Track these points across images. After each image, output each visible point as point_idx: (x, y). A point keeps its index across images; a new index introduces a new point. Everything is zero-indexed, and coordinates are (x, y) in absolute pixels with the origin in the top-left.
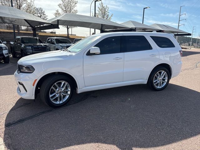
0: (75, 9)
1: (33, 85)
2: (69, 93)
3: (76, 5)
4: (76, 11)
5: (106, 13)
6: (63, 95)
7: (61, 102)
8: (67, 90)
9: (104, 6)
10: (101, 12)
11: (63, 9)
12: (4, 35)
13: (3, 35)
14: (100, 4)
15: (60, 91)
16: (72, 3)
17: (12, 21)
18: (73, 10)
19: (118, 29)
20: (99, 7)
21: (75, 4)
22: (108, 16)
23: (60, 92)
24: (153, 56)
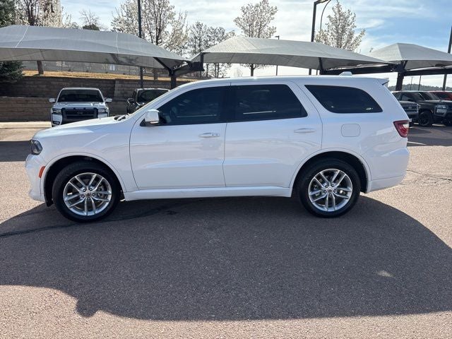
0: (270, 25)
1: (40, 176)
2: (110, 198)
3: (272, 16)
4: (273, 31)
5: (349, 27)
6: (94, 200)
7: (91, 214)
8: (106, 193)
9: (343, 10)
10: (334, 27)
11: (243, 28)
12: (129, 86)
13: (126, 85)
14: (333, 9)
15: (88, 191)
16: (264, 14)
17: (132, 60)
18: (266, 28)
19: (360, 66)
20: (329, 17)
21: (272, 14)
22: (351, 35)
23: (88, 195)
24: (303, 131)
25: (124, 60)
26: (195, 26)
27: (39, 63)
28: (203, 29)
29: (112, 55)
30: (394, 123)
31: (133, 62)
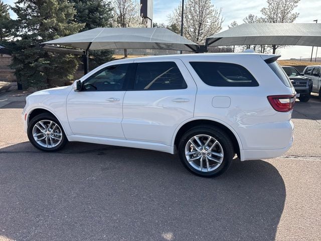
1: (25, 120)
7: (50, 147)
8: (59, 134)
24: (179, 101)
25: (164, 46)
26: (248, 18)
27: (125, 50)
28: (254, 20)
29: (156, 43)
30: (268, 97)
31: (170, 47)
